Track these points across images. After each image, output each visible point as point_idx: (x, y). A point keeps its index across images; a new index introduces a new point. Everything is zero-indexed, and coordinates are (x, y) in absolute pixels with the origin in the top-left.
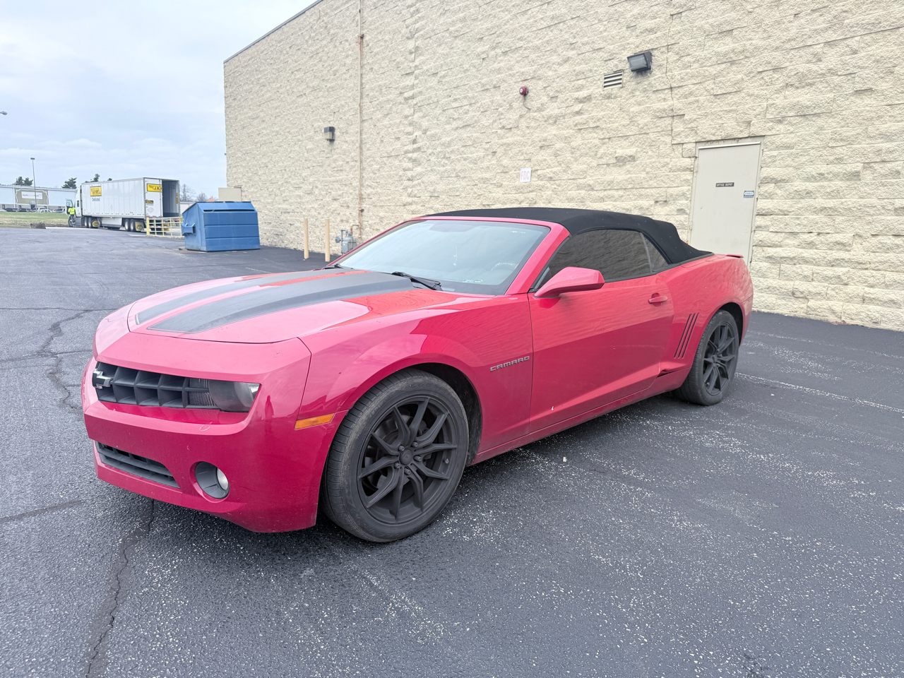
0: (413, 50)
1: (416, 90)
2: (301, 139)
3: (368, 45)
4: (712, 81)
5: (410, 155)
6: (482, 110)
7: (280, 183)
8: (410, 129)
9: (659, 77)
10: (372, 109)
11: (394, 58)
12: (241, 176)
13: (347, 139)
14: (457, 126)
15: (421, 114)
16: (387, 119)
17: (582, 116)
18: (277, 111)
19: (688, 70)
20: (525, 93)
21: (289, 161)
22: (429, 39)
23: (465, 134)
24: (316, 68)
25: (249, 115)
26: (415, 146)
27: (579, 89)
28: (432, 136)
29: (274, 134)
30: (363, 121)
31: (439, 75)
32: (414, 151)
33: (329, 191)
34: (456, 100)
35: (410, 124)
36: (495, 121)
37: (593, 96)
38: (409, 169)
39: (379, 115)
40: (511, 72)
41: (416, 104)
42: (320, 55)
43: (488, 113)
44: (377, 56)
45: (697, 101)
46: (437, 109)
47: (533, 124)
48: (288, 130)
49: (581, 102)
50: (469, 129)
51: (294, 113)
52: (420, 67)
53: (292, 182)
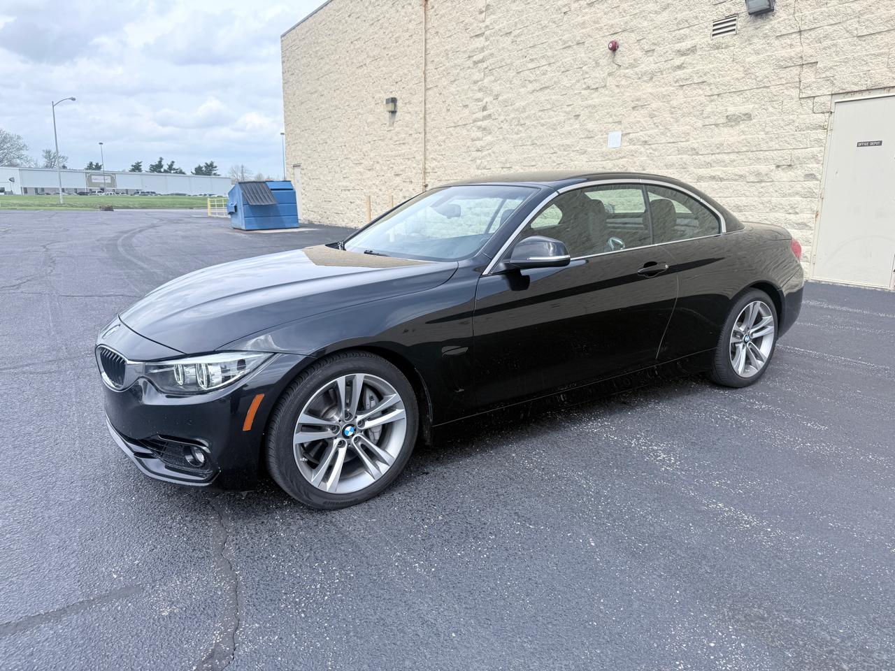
0: (484, 9)
1: (486, 53)
2: (362, 112)
3: (433, 7)
4: (856, 19)
5: (479, 124)
6: (563, 69)
7: (339, 159)
8: (479, 95)
9: (785, 19)
10: (438, 76)
11: (462, 19)
12: (300, 153)
13: (410, 110)
14: (533, 88)
15: (492, 78)
16: (454, 85)
17: (685, 70)
18: (337, 83)
19: (824, 9)
20: (614, 48)
21: (349, 136)
23: (542, 96)
24: (377, 36)
25: (308, 89)
26: (485, 113)
27: (680, 40)
28: (505, 101)
29: (332, 109)
30: (426, 90)
31: (512, 35)
32: (485, 118)
33: (391, 166)
34: (532, 60)
35: (480, 90)
36: (578, 81)
37: (698, 47)
38: (479, 139)
39: (444, 82)
40: (597, 26)
41: (486, 68)
42: (381, 22)
43: (570, 72)
44: (443, 18)
45: (835, 45)
46: (512, 71)
47: (623, 82)
48: (347, 104)
49: (683, 54)
50: (547, 91)
51: (353, 85)
52: (491, 27)
53: (352, 158)
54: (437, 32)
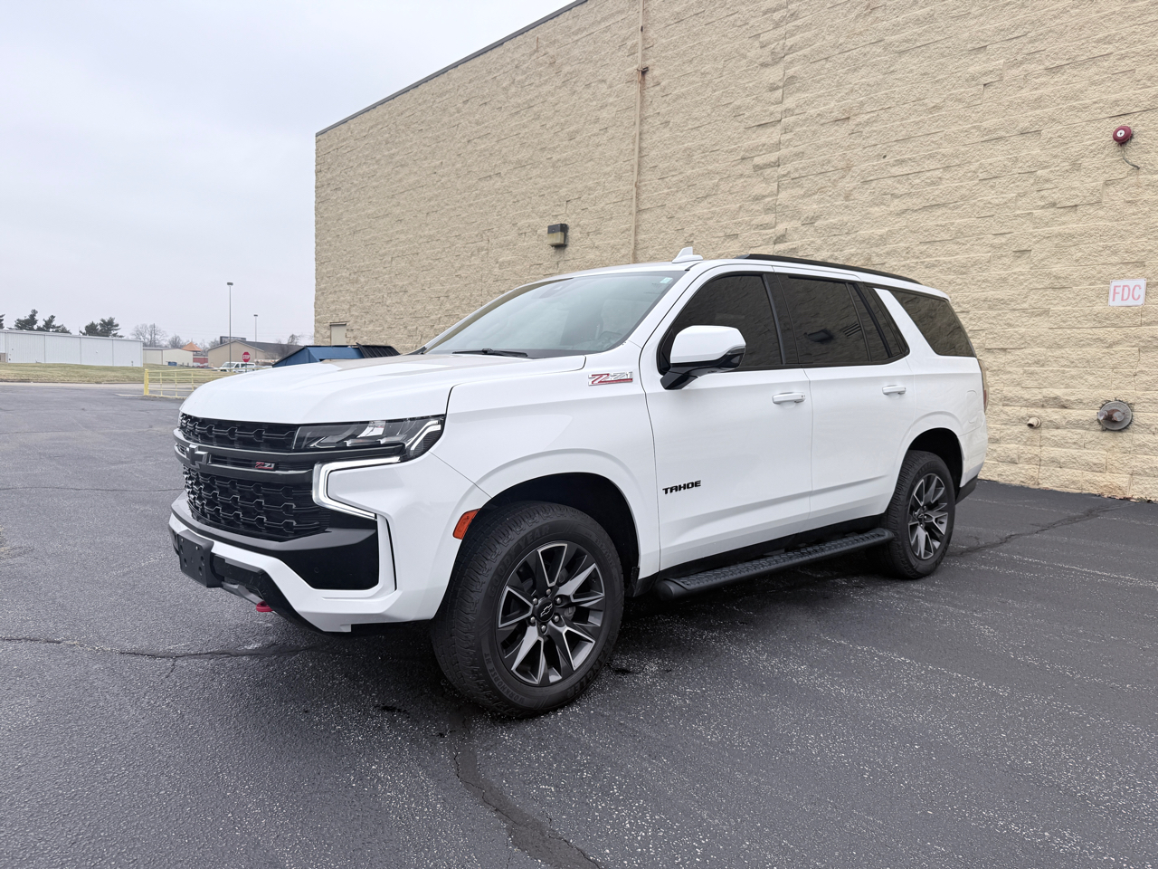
0: (780, 84)
1: (784, 152)
3: (657, 84)
6: (981, 176)
8: (769, 218)
10: (666, 191)
11: (726, 100)
14: (905, 207)
15: (799, 191)
16: (705, 203)
22: (823, 62)
30: (639, 211)
34: (901, 162)
35: (767, 210)
36: (1024, 195)
39: (682, 199)
41: (785, 176)
43: (1003, 180)
44: (681, 101)
50: (941, 211)
51: (471, 205)
52: (797, 111)
54: (667, 123)
